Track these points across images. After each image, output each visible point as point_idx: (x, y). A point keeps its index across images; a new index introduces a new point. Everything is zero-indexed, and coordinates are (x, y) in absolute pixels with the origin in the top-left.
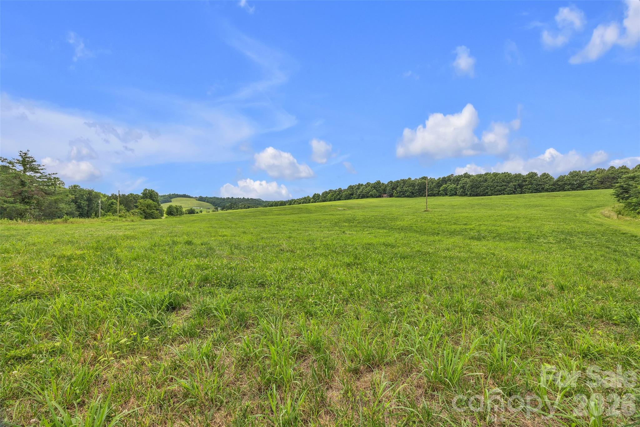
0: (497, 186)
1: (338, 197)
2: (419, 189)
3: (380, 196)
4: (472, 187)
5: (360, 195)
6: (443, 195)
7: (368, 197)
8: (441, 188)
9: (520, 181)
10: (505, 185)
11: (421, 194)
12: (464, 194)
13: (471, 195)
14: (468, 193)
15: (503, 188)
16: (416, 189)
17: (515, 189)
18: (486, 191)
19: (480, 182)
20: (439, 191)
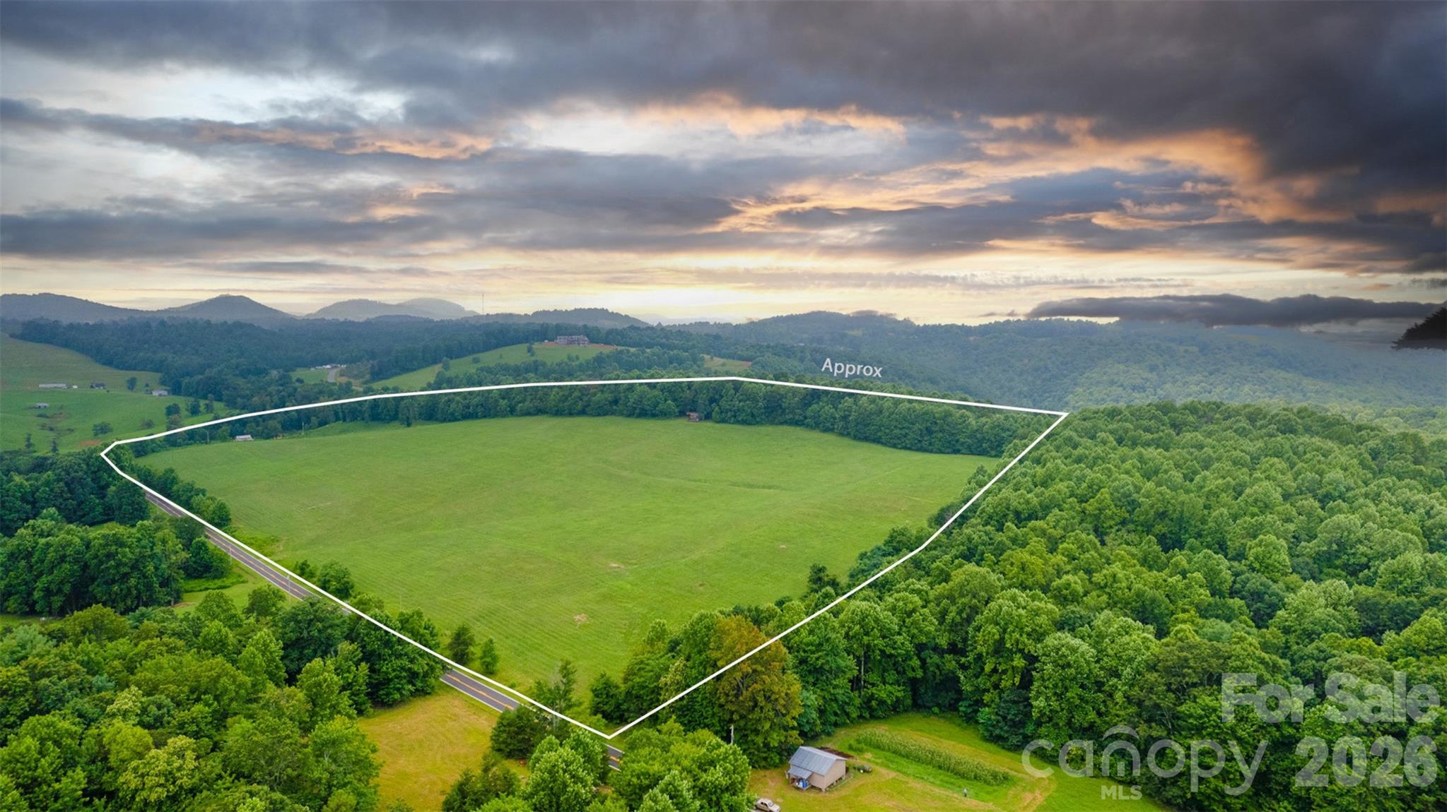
0: (896, 427)
1: (580, 405)
2: (764, 409)
3: (681, 416)
4: (859, 422)
5: (635, 409)
7: (654, 416)
8: (809, 413)
9: (929, 423)
10: (908, 428)
12: (845, 433)
14: (853, 432)
15: (903, 432)
17: (921, 436)
19: (871, 413)
20: (806, 418)
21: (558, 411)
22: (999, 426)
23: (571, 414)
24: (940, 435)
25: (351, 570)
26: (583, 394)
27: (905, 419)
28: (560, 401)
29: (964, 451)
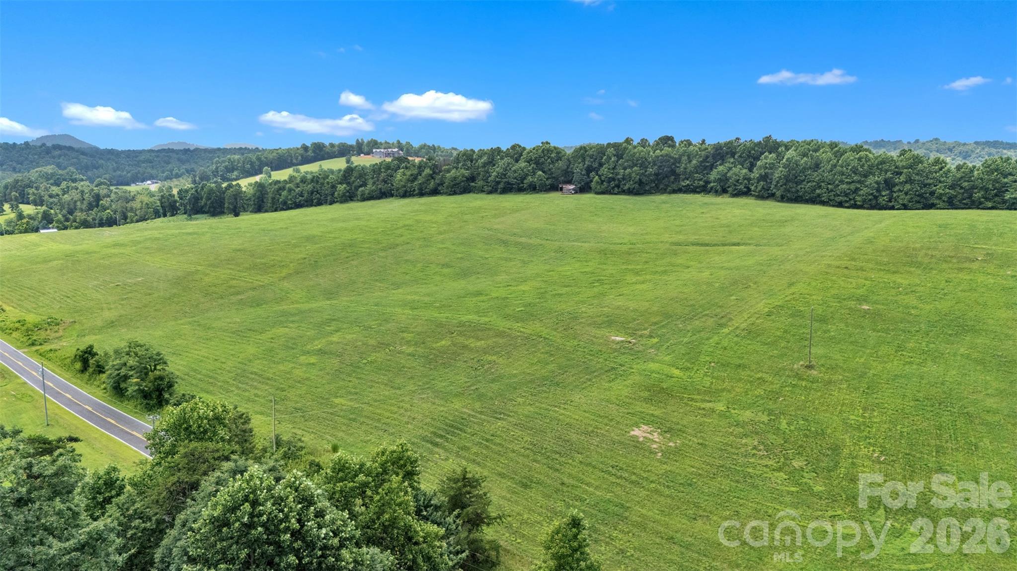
0: (842, 182)
1: (432, 184)
2: (656, 175)
3: (554, 188)
4: (787, 179)
5: (498, 183)
6: (716, 192)
7: (521, 190)
8: (714, 175)
9: (889, 175)
10: (859, 182)
11: (661, 186)
12: (766, 195)
13: (783, 199)
14: (778, 194)
15: (853, 187)
16: (650, 175)
17: (878, 190)
18: (818, 191)
19: (804, 168)
20: (707, 182)
21: (406, 192)
22: (996, 170)
23: (421, 194)
24: (908, 187)
25: (169, 358)
26: (434, 173)
27: (855, 171)
28: (408, 180)
29: (941, 205)
